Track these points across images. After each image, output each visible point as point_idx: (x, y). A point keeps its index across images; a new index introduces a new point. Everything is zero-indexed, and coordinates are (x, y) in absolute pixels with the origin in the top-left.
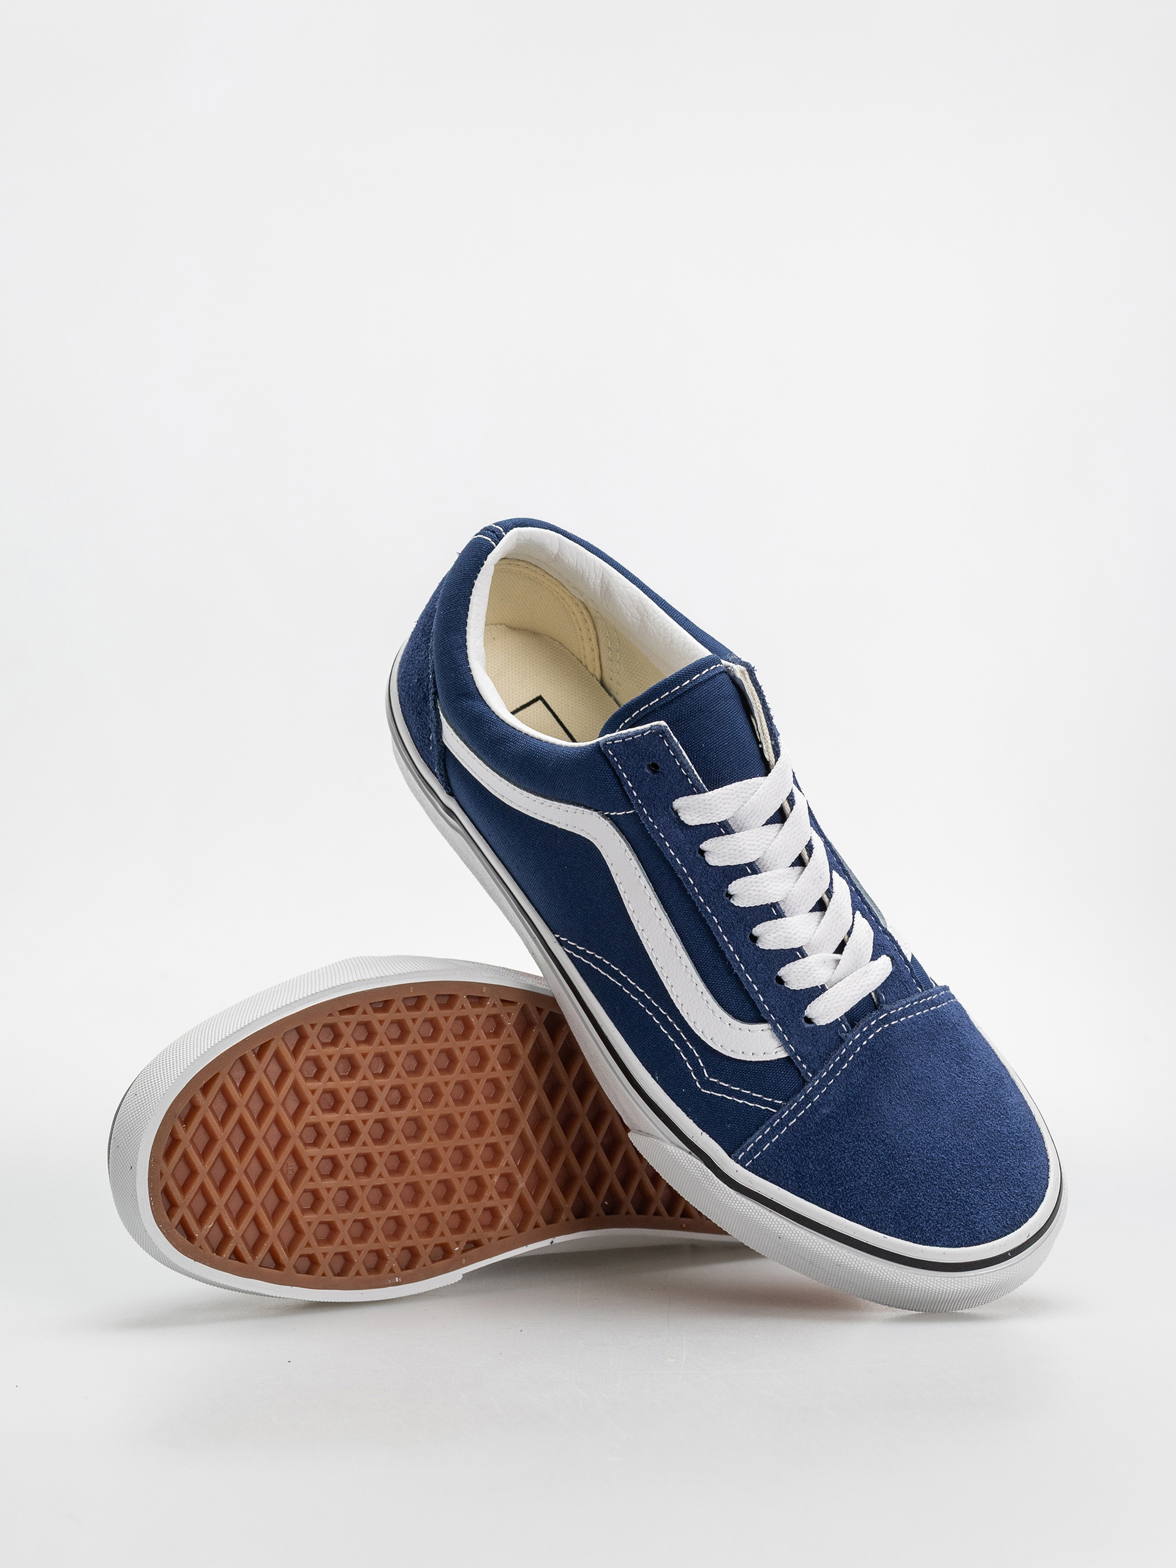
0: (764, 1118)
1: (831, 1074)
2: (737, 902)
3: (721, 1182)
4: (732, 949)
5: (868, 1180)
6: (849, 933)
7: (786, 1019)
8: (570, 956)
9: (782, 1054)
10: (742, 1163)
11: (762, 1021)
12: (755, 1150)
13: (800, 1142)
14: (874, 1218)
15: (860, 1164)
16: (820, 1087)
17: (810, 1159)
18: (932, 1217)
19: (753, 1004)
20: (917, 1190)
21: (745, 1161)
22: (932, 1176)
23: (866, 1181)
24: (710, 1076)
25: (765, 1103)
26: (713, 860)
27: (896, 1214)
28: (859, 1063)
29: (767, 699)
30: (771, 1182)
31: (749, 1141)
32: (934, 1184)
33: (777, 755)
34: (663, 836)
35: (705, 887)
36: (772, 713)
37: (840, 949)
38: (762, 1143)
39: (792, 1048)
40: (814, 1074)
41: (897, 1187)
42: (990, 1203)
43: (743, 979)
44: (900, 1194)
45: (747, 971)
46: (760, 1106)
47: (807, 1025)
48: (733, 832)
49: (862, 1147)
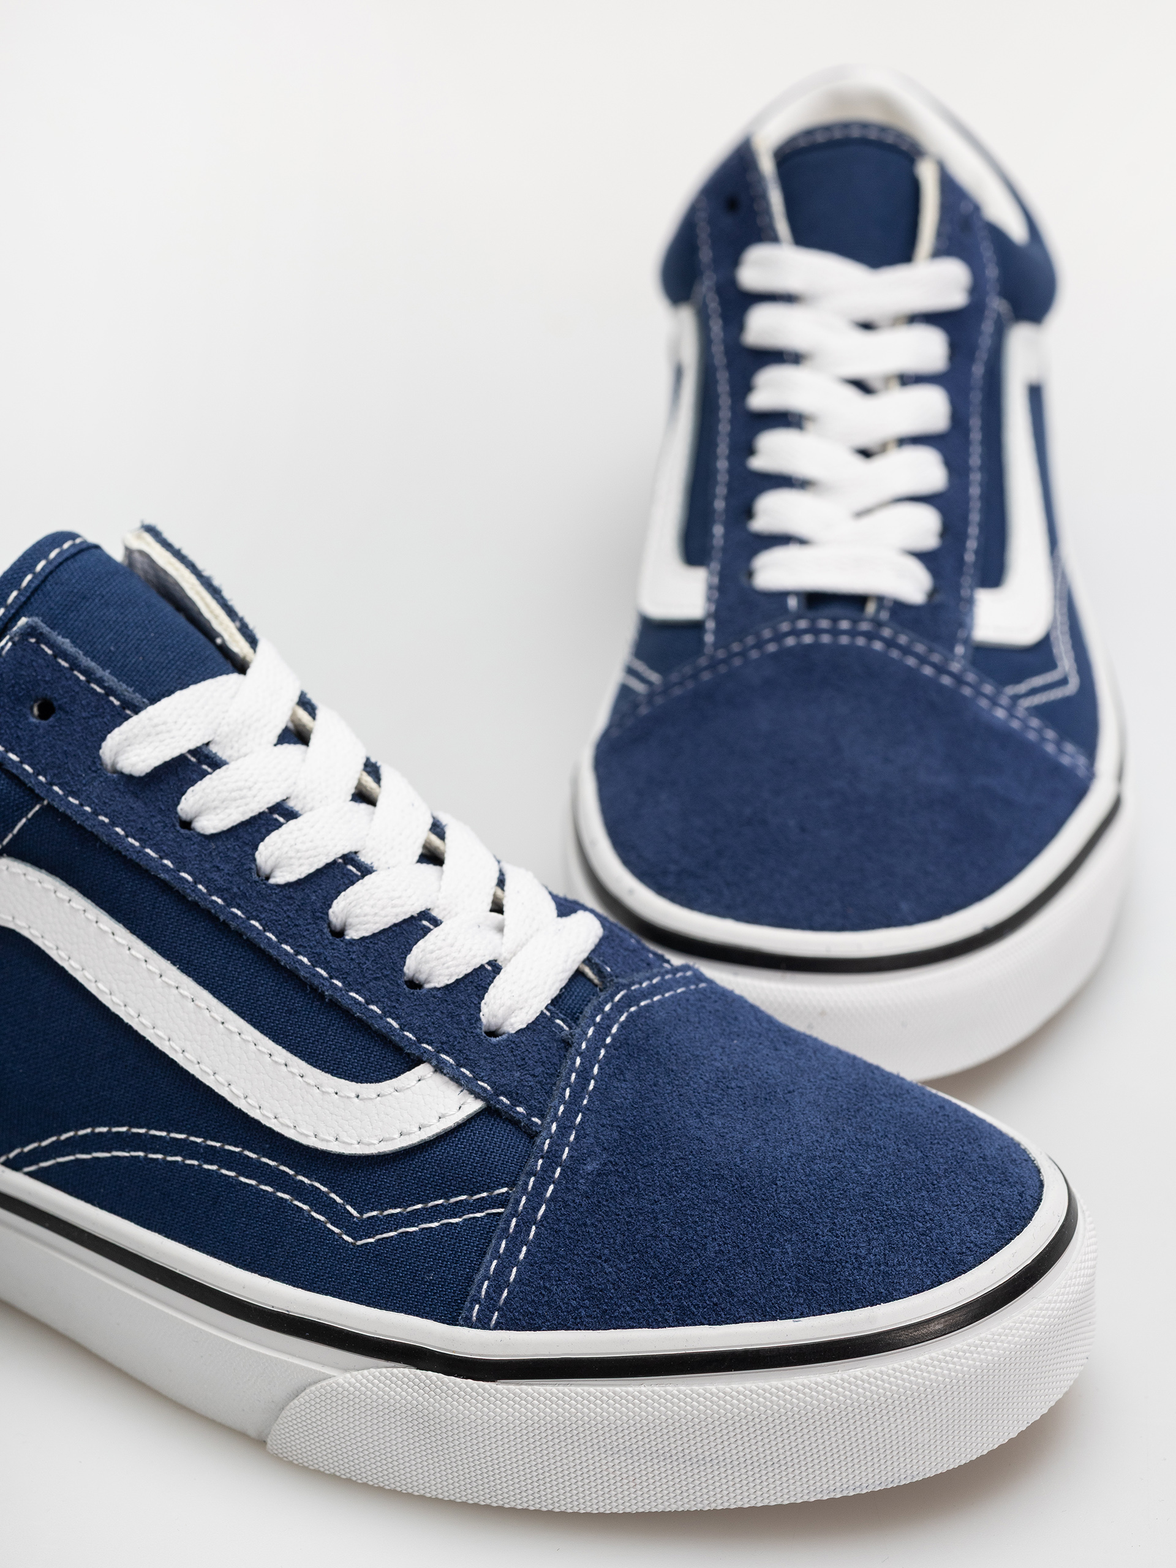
0: (488, 1230)
1: (573, 1106)
2: (281, 878)
3: (458, 1380)
4: (305, 960)
5: (719, 1245)
6: (501, 883)
7: (451, 1039)
8: (40, 1176)
9: (473, 1105)
10: (483, 1323)
11: (412, 1062)
12: (496, 1289)
13: (569, 1238)
14: (763, 1301)
15: (693, 1225)
16: (564, 1130)
17: (600, 1257)
18: (864, 1258)
19: (384, 1039)
20: (815, 1229)
21: (486, 1316)
22: (831, 1197)
23: (717, 1248)
24: (361, 1213)
25: (481, 1205)
26: (210, 824)
27: (797, 1278)
28: (614, 1070)
29: (200, 566)
30: (549, 1329)
31: (478, 1277)
32: (842, 1209)
33: (253, 641)
34: (106, 820)
35: (215, 876)
36: (216, 582)
37: (497, 908)
38: (502, 1271)
39: (486, 1085)
40: (542, 1117)
41: (778, 1236)
42: (953, 1205)
43: (345, 1002)
44: (788, 1246)
45: (349, 986)
46: (472, 1215)
47: (494, 1040)
48: (224, 763)
49: (683, 1199)
